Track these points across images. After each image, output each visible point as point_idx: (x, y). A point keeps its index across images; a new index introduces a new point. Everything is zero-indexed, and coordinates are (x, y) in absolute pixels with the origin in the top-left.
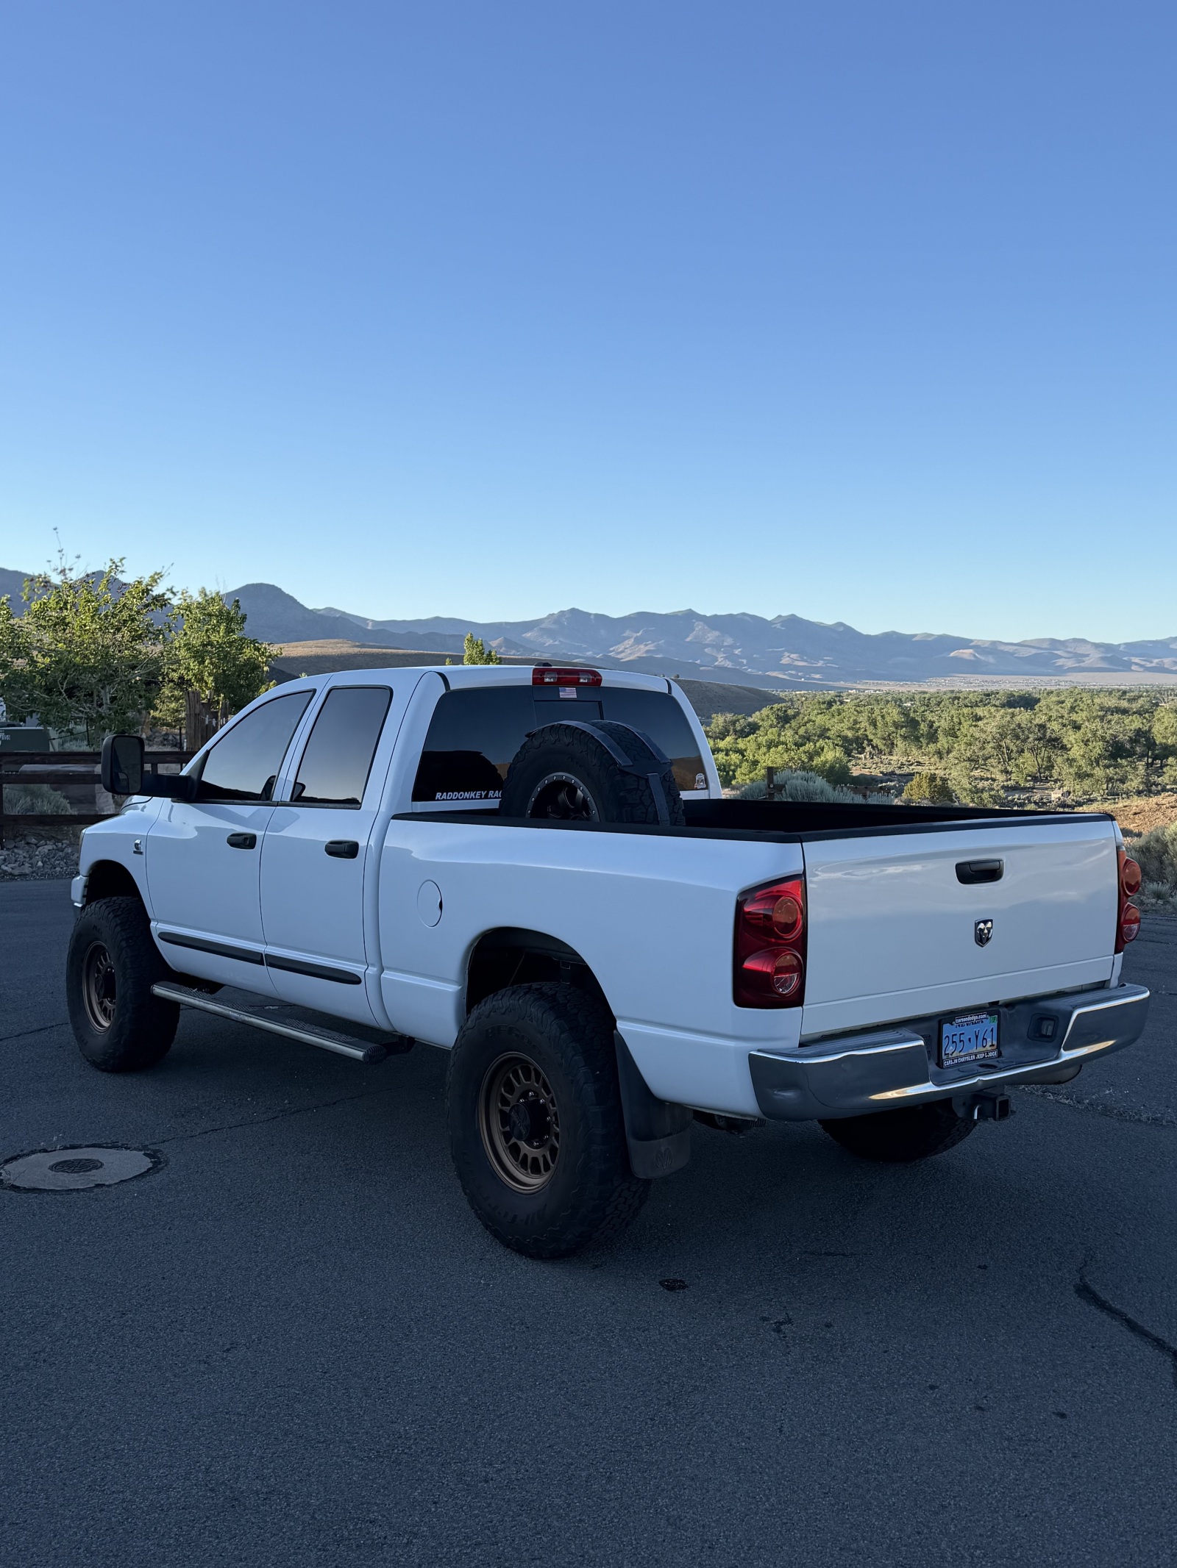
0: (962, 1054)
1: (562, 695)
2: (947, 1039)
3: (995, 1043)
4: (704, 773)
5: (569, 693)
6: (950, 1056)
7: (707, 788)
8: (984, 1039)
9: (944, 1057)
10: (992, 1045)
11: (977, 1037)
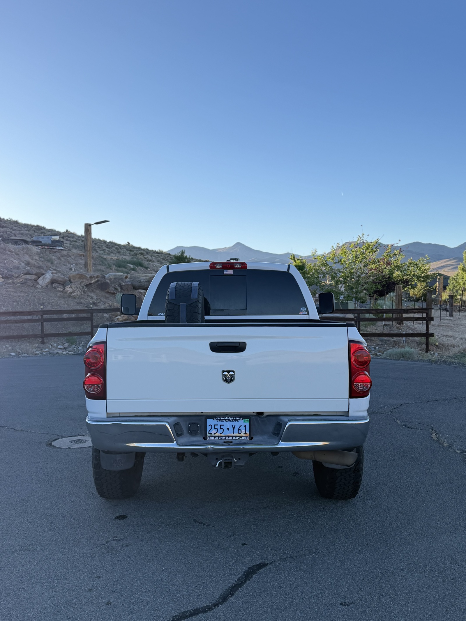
0: (222, 435)
1: (225, 273)
2: (210, 426)
3: (248, 432)
4: (306, 307)
5: (230, 272)
6: (213, 435)
7: (308, 314)
8: (239, 430)
9: (208, 434)
10: (245, 434)
11: (234, 428)
